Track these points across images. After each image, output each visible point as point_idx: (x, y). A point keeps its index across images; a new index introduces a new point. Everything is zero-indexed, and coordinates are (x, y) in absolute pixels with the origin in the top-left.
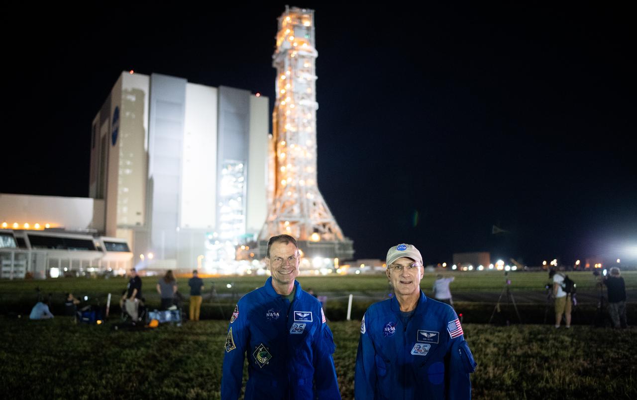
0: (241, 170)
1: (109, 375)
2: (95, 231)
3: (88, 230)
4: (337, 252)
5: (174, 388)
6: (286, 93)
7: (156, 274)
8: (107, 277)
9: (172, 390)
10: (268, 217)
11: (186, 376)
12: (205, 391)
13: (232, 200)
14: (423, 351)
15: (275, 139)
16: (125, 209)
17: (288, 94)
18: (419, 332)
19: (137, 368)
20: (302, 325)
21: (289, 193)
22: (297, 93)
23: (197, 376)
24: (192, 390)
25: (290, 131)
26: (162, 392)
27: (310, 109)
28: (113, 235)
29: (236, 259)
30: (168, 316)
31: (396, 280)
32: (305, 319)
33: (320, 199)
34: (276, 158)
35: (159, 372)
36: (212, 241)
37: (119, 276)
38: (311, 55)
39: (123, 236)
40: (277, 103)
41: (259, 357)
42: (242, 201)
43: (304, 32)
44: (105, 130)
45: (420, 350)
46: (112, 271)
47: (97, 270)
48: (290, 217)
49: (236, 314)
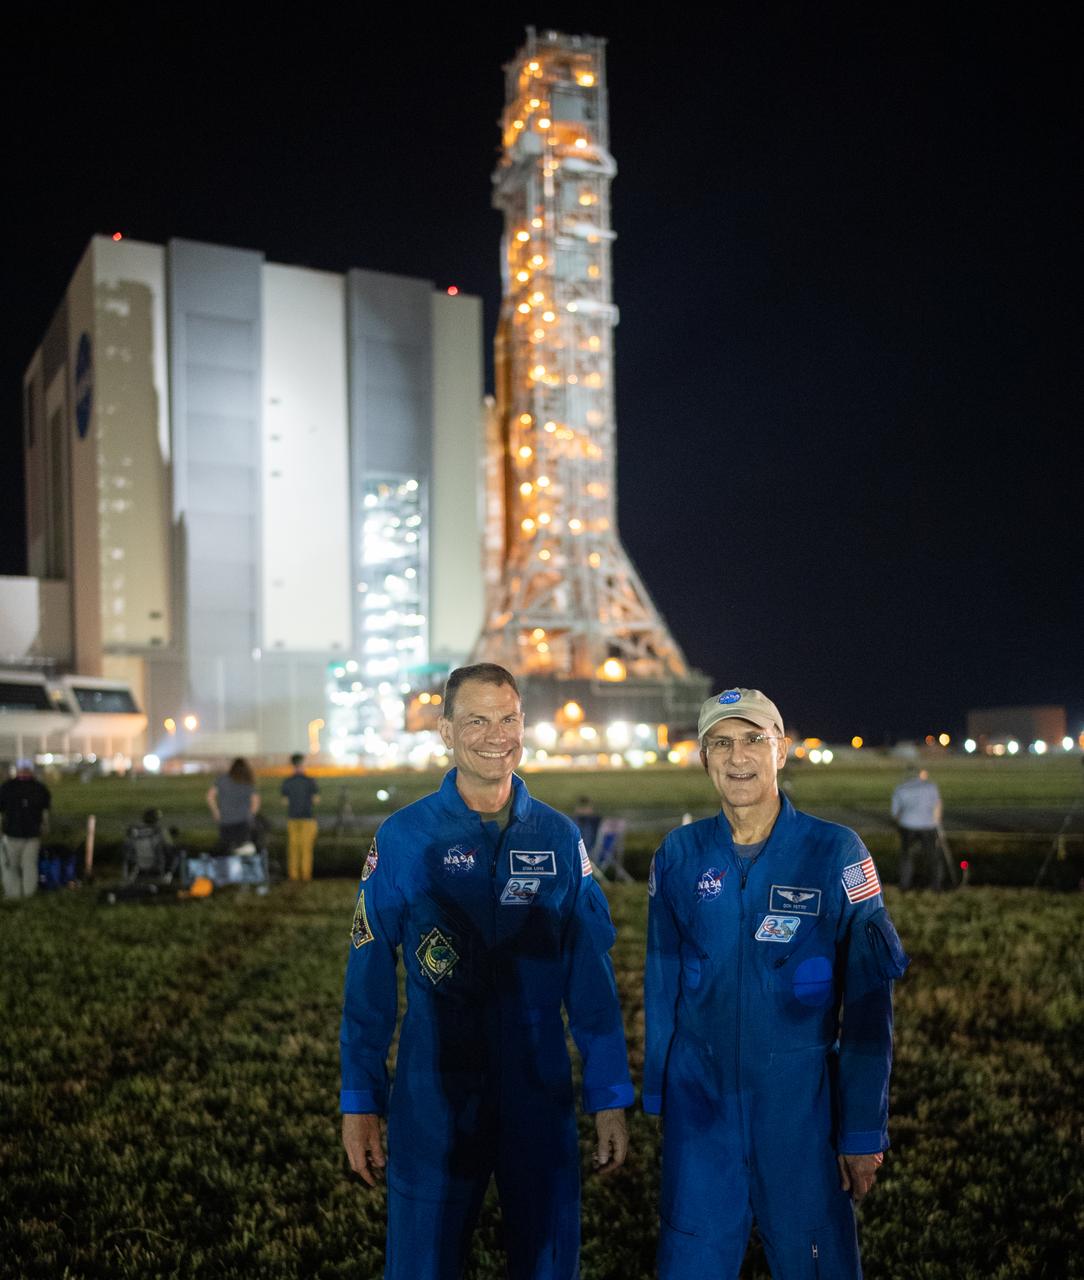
0: (414, 498)
1: (98, 1006)
2: (50, 661)
3: (29, 660)
4: (671, 707)
5: (249, 1034)
6: (531, 281)
7: (207, 767)
8: (85, 778)
9: (244, 1039)
10: (488, 618)
11: (278, 1008)
12: (322, 1041)
13: (390, 578)
14: (783, 932)
15: (502, 409)
16: (119, 605)
17: (539, 282)
18: (775, 889)
19: (162, 990)
20: (531, 884)
21: (545, 555)
22: (562, 280)
23: (304, 1008)
24: (291, 1039)
25: (545, 387)
26: (221, 1043)
27: (596, 323)
28: (94, 670)
29: (407, 728)
30: (235, 868)
31: (718, 772)
32: (538, 868)
33: (624, 570)
34: (507, 461)
35: (213, 998)
36: (345, 684)
37: (114, 774)
38: (599, 169)
39: (118, 673)
40: (506, 310)
41: (429, 960)
42: (418, 577)
43: (579, 104)
44: (56, 396)
45: (776, 929)
46: (98, 762)
47: (62, 760)
48: (547, 618)
49: (373, 860)
